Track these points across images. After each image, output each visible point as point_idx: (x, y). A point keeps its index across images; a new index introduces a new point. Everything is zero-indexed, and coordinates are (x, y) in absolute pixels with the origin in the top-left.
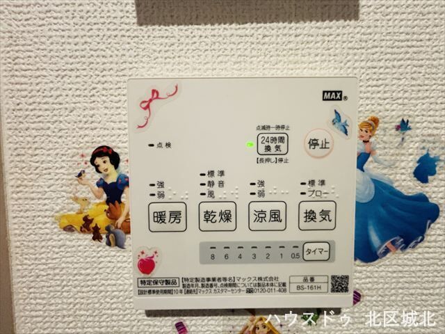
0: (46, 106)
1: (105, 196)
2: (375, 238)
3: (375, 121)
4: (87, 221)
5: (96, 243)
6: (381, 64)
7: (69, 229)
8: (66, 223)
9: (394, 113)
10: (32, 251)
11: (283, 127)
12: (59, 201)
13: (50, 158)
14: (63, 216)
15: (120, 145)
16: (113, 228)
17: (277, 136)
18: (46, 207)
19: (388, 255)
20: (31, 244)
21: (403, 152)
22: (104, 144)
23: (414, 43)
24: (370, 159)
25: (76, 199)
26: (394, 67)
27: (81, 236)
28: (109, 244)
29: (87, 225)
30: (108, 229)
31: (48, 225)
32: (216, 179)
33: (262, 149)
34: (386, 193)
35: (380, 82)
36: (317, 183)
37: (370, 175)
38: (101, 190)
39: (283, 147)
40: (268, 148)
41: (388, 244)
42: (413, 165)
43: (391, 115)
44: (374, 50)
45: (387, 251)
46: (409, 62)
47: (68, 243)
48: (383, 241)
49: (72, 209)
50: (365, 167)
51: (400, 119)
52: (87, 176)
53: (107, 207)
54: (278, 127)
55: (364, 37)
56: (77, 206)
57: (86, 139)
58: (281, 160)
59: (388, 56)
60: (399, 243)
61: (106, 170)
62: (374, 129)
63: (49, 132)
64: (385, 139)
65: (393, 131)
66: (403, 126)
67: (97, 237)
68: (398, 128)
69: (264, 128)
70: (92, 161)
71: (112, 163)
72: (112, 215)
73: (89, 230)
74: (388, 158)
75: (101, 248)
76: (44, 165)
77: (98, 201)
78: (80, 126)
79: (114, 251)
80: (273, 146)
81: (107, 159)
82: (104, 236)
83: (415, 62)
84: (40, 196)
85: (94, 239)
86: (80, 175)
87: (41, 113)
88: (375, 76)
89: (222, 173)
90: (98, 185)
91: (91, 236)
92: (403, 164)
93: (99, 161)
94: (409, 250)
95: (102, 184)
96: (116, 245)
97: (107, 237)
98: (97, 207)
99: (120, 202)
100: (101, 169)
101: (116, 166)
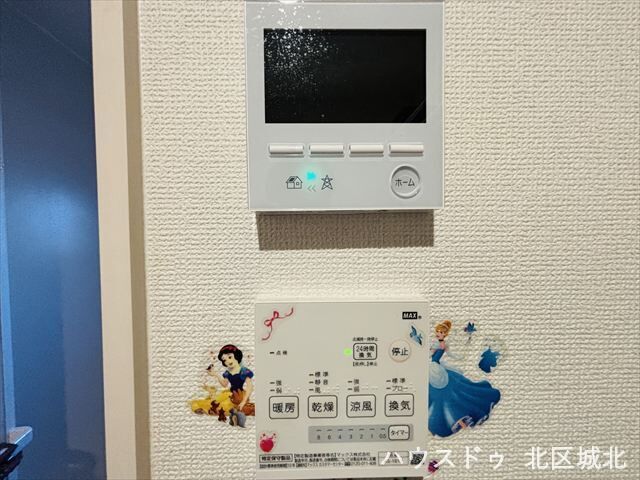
0: (184, 313)
1: (229, 385)
2: (449, 417)
3: (448, 324)
4: (215, 405)
5: (222, 423)
6: (451, 280)
7: (199, 412)
8: (196, 406)
9: (462, 318)
10: (168, 430)
11: (373, 339)
12: (192, 389)
13: (185, 355)
14: (195, 401)
15: (243, 344)
16: (235, 411)
17: (369, 345)
18: (181, 394)
19: (460, 431)
20: (167, 424)
21: (470, 348)
22: (230, 343)
23: (477, 264)
24: (445, 354)
25: (206, 388)
26: (461, 282)
27: (209, 417)
28: (232, 424)
29: (215, 408)
30: (231, 411)
31: (182, 409)
32: (322, 378)
33: (357, 356)
34: (458, 381)
35: (451, 294)
36: (399, 380)
37: (445, 367)
38: (227, 380)
39: (373, 354)
40: (362, 355)
41: (460, 421)
42: (478, 359)
43: (460, 320)
44: (446, 269)
45: (459, 427)
46: (473, 278)
47: (198, 423)
48: (456, 420)
49: (202, 396)
50: (440, 360)
51: (467, 323)
52: (215, 369)
53: (231, 394)
54: (369, 339)
55: (439, 259)
56: (206, 393)
57: (216, 339)
58: (371, 364)
59: (457, 274)
60: (468, 421)
61: (231, 364)
62: (447, 330)
63: (185, 334)
64: (456, 338)
65: (462, 332)
66: (470, 328)
67: (222, 418)
68: (466, 330)
69: (358, 339)
70: (220, 357)
71: (236, 358)
72: (235, 400)
73: (215, 412)
74: (458, 353)
75: (226, 427)
76: (180, 360)
77: (223, 389)
78: (211, 328)
79: (235, 429)
80: (365, 353)
81: (232, 355)
82: (228, 418)
83: (478, 279)
84: (176, 385)
85: (220, 420)
86: (209, 368)
87: (179, 318)
88: (447, 290)
89: (326, 374)
90: (224, 376)
91: (217, 417)
92: (470, 358)
93: (225, 356)
94: (477, 427)
95: (227, 376)
96: (238, 424)
97: (231, 418)
98: (223, 393)
99: (242, 390)
100: (226, 363)
101: (239, 361)
